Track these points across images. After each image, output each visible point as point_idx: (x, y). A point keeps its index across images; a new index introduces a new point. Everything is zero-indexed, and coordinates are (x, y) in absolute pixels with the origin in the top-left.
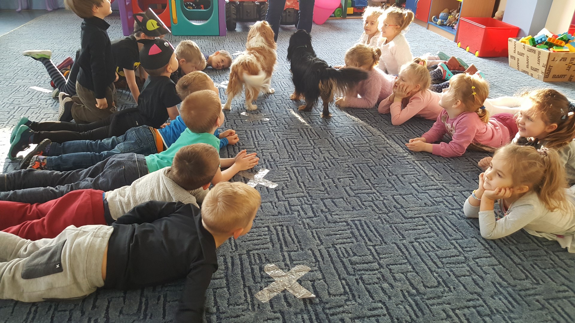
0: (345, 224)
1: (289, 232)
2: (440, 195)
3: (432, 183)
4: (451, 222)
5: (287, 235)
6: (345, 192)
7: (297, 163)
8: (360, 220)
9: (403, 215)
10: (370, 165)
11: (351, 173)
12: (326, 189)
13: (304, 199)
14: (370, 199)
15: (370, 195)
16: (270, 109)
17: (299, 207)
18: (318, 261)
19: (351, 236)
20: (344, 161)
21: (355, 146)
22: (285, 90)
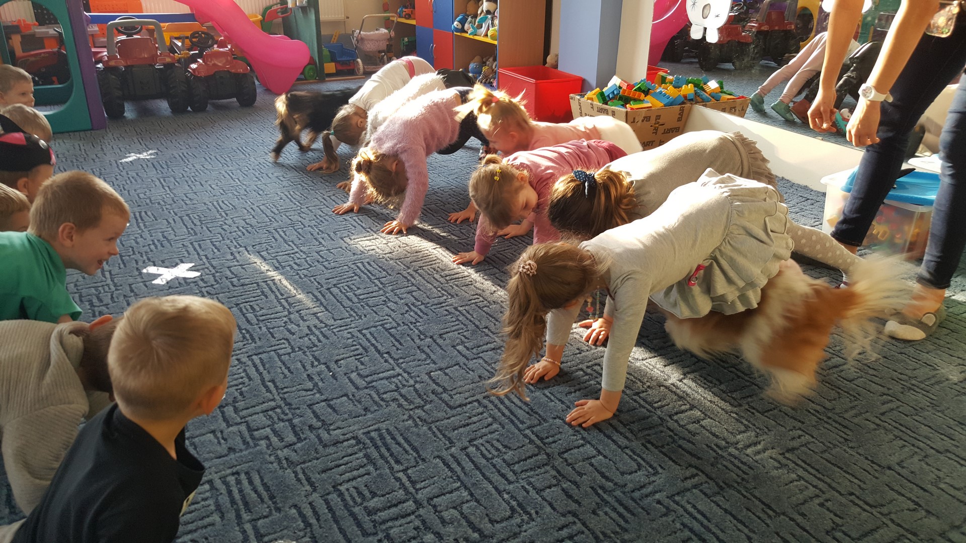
0: (353, 442)
1: (251, 482)
3: (486, 339)
5: (248, 490)
6: (349, 384)
7: (260, 347)
8: (378, 430)
9: (447, 404)
10: (388, 326)
11: (357, 347)
12: (316, 385)
13: (276, 412)
14: (393, 387)
15: (393, 380)
16: (202, 253)
17: (268, 429)
18: (310, 525)
19: (365, 460)
20: (345, 328)
21: (361, 297)
22: (227, 214)
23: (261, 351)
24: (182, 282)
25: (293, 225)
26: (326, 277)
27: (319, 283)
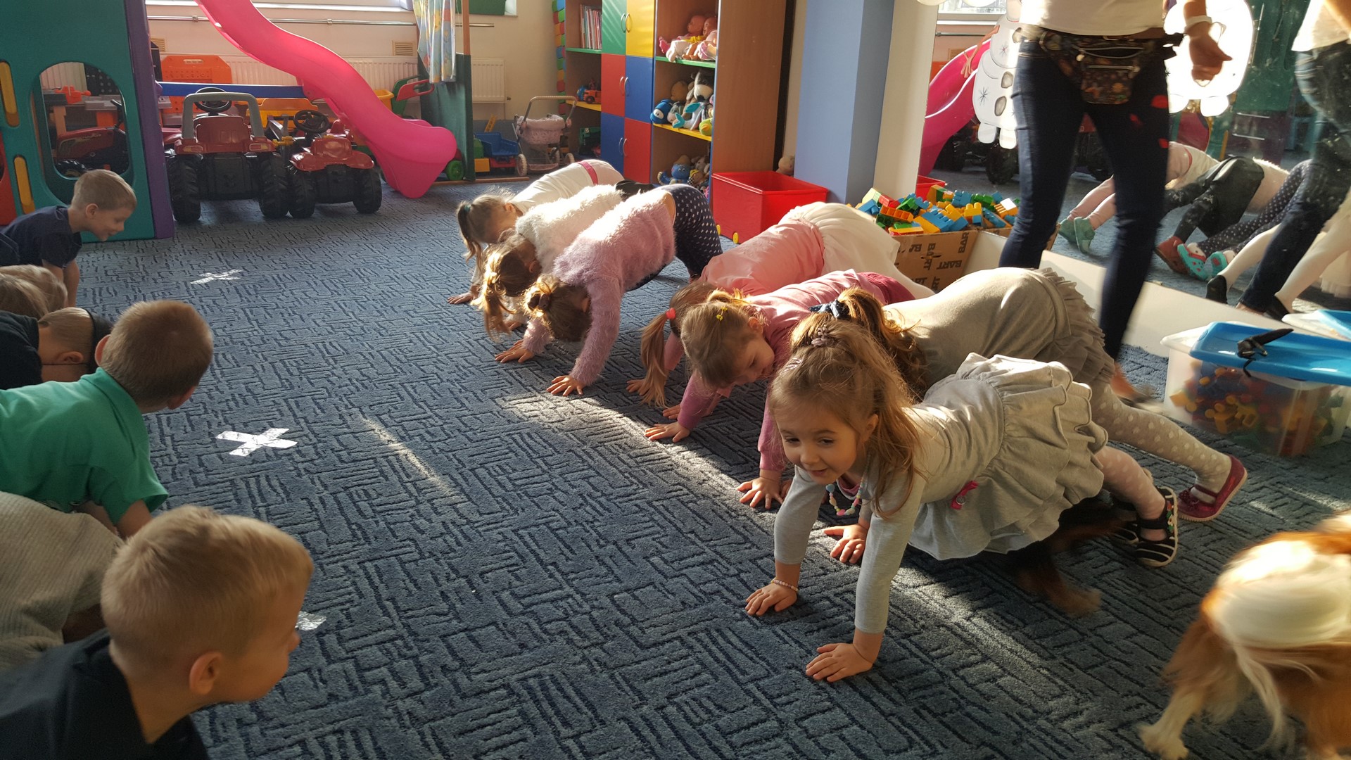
0: (503, 692)
2: (712, 577)
3: (693, 548)
4: (741, 640)
6: (499, 607)
7: (376, 550)
8: (539, 676)
9: (637, 642)
10: (554, 525)
11: (511, 554)
12: (452, 607)
13: (395, 645)
14: (560, 613)
15: (561, 603)
16: (299, 414)
17: (384, 669)
19: (519, 720)
20: (494, 525)
21: (518, 483)
22: (336, 361)
23: (377, 555)
24: (271, 454)
25: (425, 378)
26: (470, 453)
27: (458, 460)
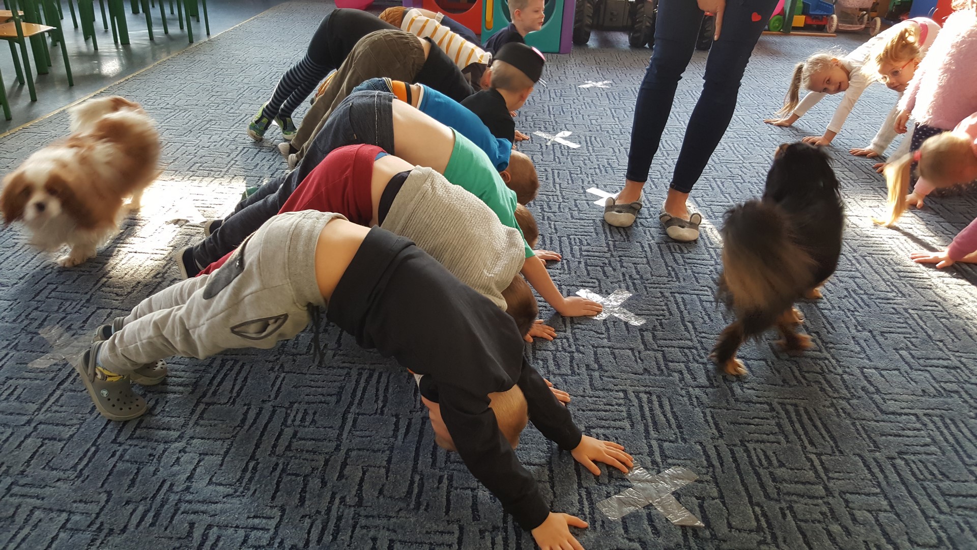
0: (766, 406)
1: (661, 406)
2: (954, 379)
3: (939, 353)
5: (658, 411)
7: (683, 287)
8: (796, 405)
9: (878, 407)
10: (821, 306)
13: (691, 352)
14: (818, 369)
15: (819, 362)
17: (682, 365)
18: (713, 466)
22: (668, 155)
23: (684, 291)
25: (732, 177)
